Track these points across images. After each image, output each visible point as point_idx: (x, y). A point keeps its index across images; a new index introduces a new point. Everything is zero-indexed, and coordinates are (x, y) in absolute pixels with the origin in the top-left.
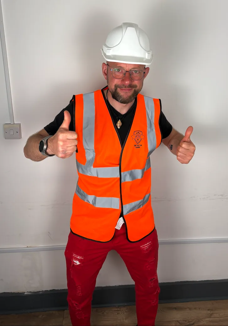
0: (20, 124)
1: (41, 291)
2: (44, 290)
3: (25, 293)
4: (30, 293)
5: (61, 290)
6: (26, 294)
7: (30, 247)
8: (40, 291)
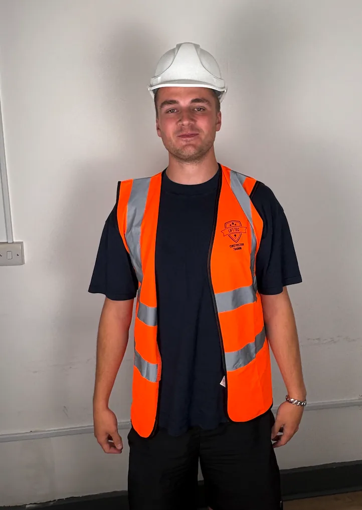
0: (21, 243)
1: (52, 500)
2: (57, 499)
3: (27, 506)
4: (34, 506)
5: (83, 497)
6: (28, 508)
7: (35, 432)
8: (50, 502)
